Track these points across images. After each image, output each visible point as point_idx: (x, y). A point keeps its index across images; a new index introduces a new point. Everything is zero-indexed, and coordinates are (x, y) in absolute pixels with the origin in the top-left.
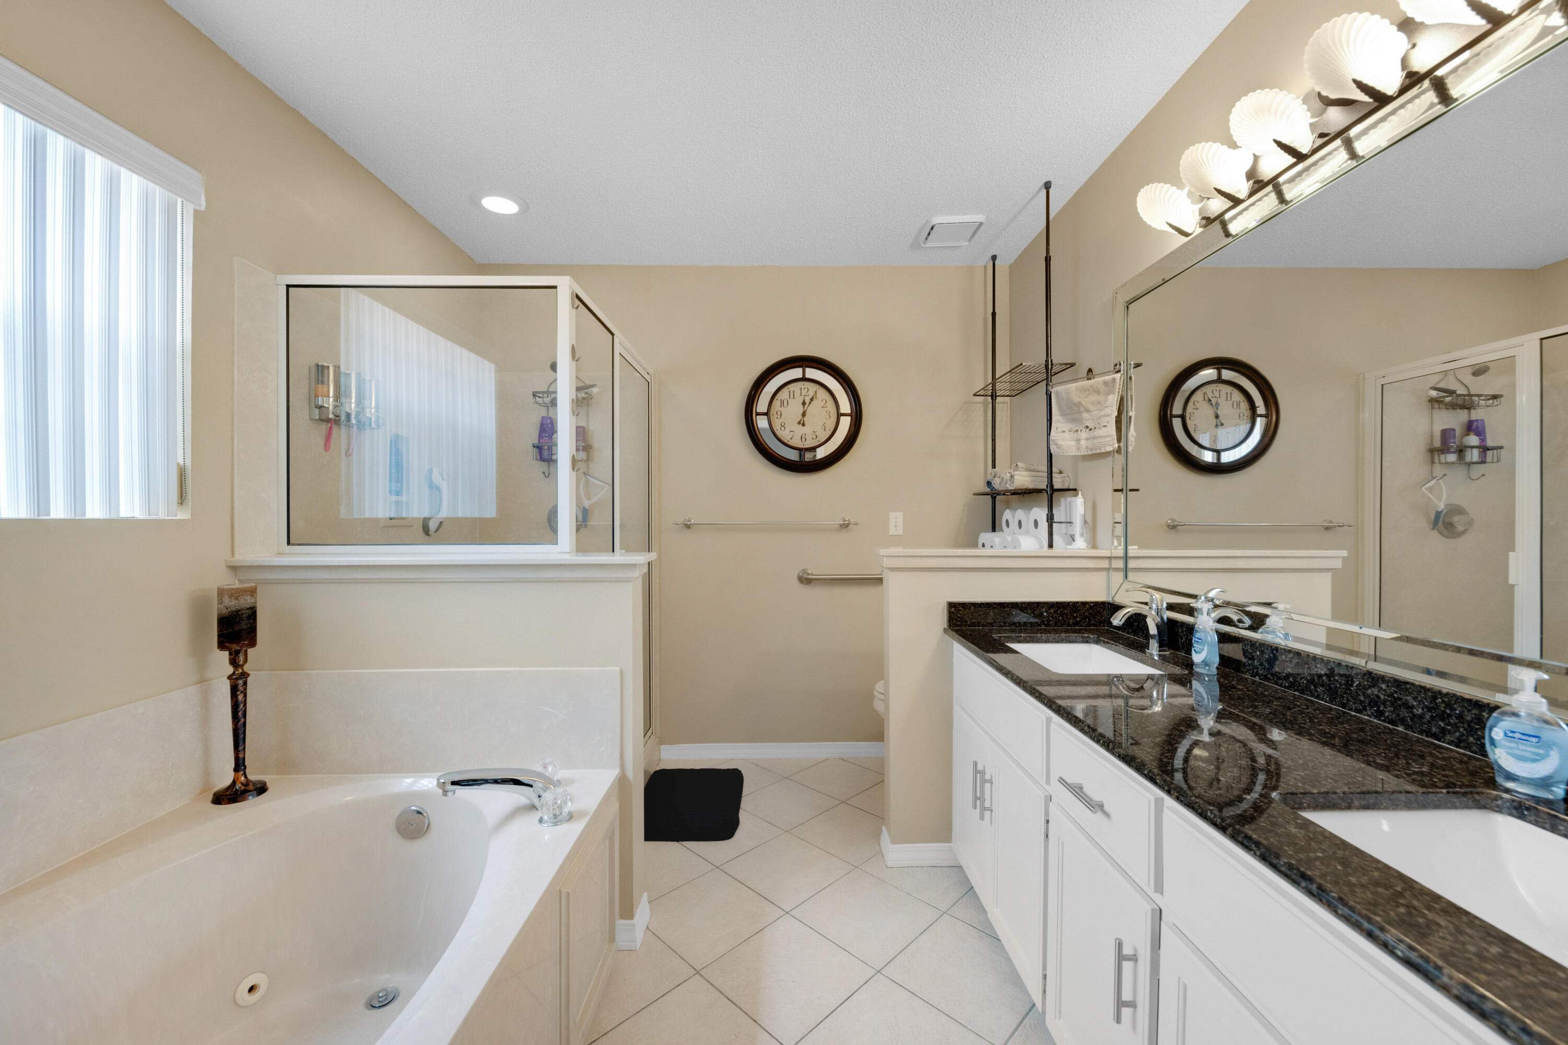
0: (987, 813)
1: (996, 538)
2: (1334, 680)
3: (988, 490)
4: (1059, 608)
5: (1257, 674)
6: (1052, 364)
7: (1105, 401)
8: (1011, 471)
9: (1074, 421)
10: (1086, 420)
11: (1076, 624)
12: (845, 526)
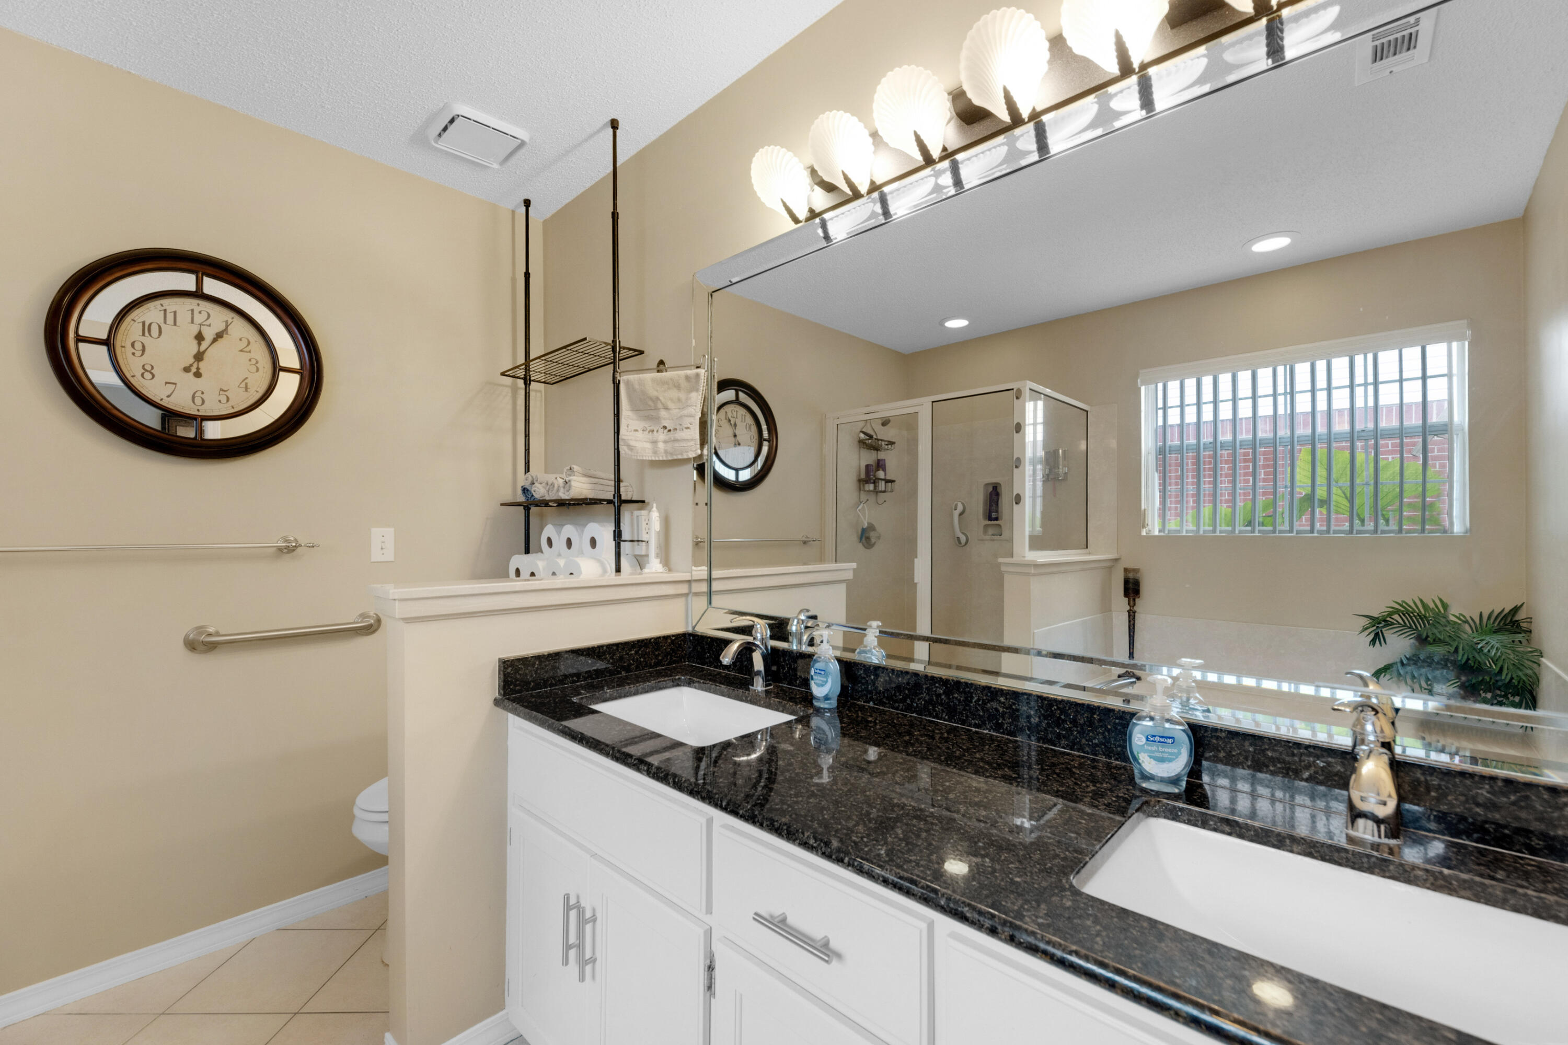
0: (588, 968)
2: (953, 697)
4: (640, 647)
5: (871, 699)
6: (620, 348)
7: (687, 399)
8: (564, 476)
9: (649, 418)
10: (664, 419)
11: (658, 663)
12: (288, 550)
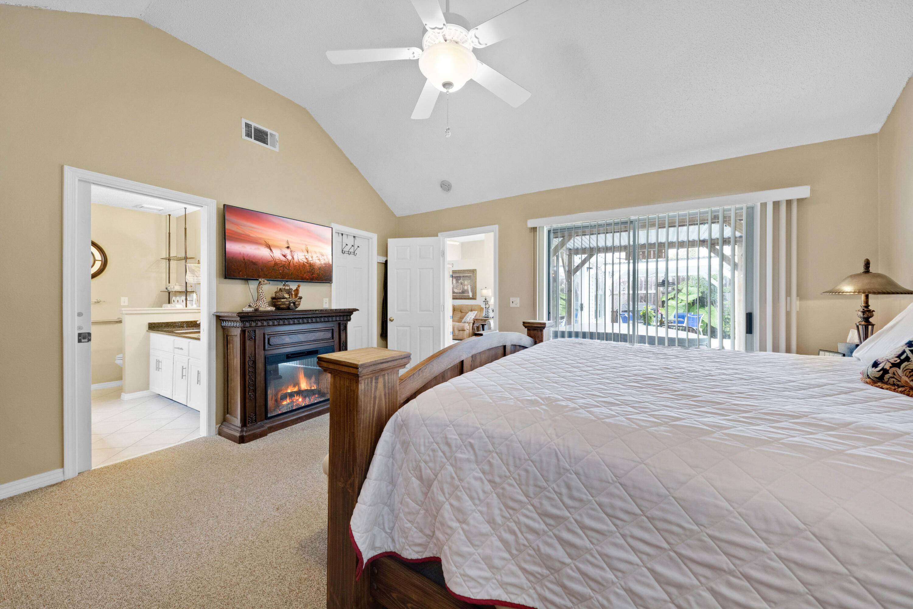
0: (160, 370)
1: (169, 305)
3: (167, 291)
6: (187, 257)
8: (174, 285)
9: (193, 274)
